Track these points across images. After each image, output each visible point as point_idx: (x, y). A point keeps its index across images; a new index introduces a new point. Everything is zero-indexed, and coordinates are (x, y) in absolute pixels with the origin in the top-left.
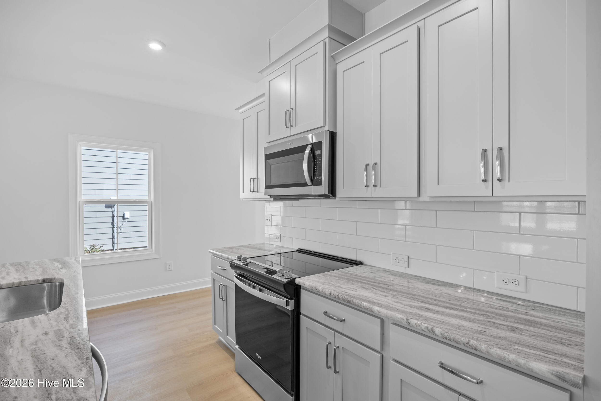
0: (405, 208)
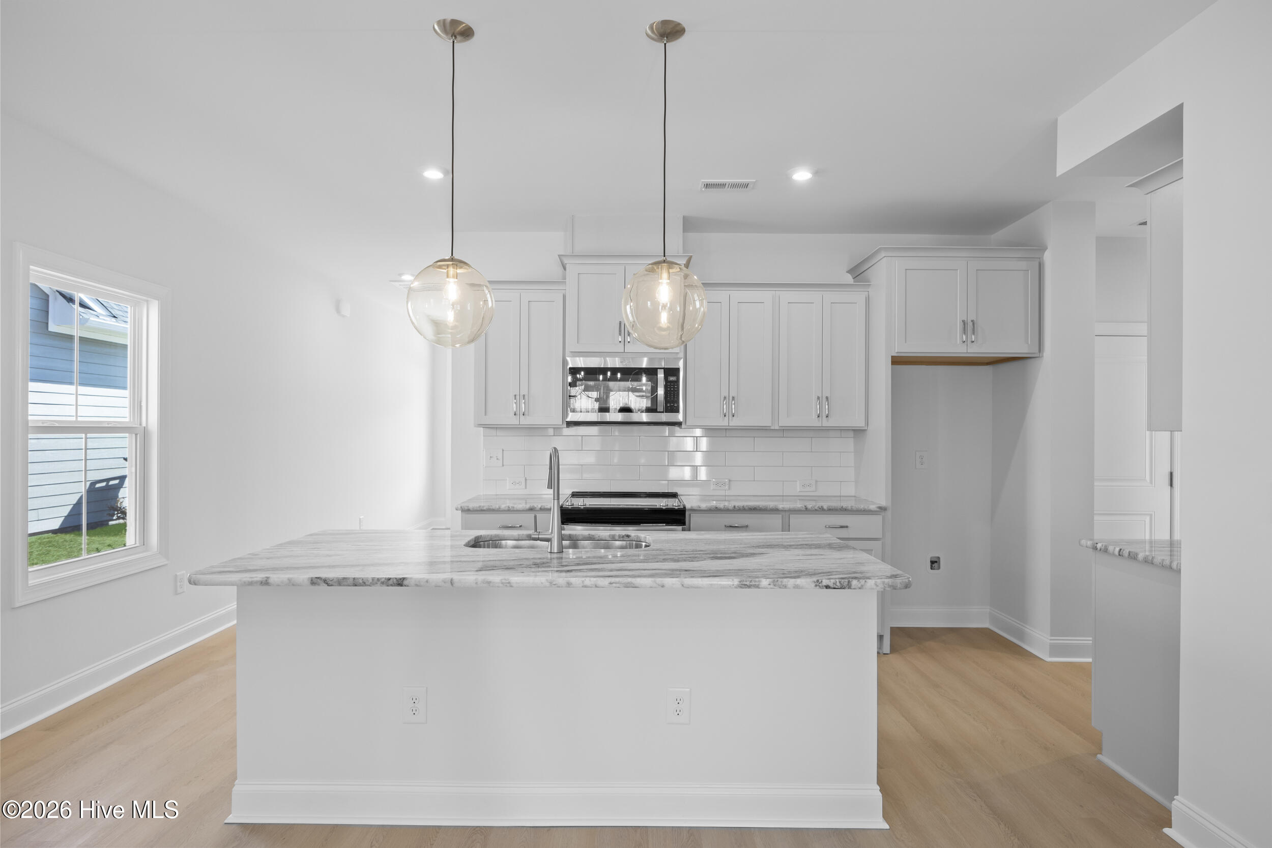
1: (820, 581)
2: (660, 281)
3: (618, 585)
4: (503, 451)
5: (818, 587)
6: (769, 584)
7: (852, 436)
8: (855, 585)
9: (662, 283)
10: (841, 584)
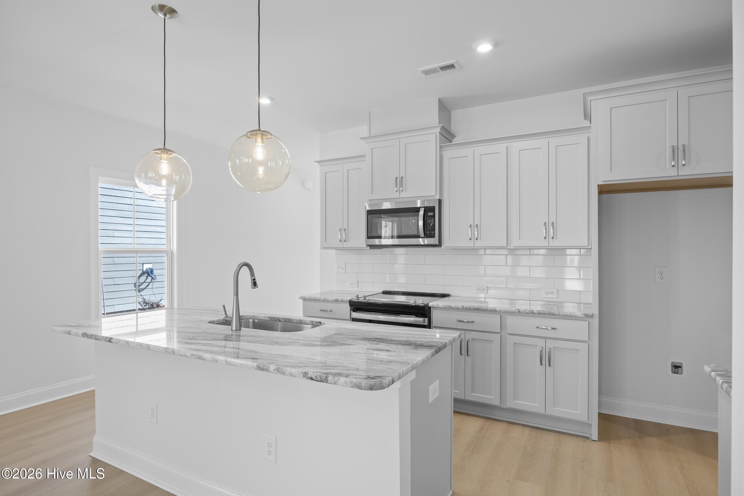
0: (484, 254)
1: (307, 373)
2: (256, 144)
3: (195, 357)
4: (346, 263)
5: (305, 378)
6: (274, 370)
8: (330, 380)
10: (320, 378)
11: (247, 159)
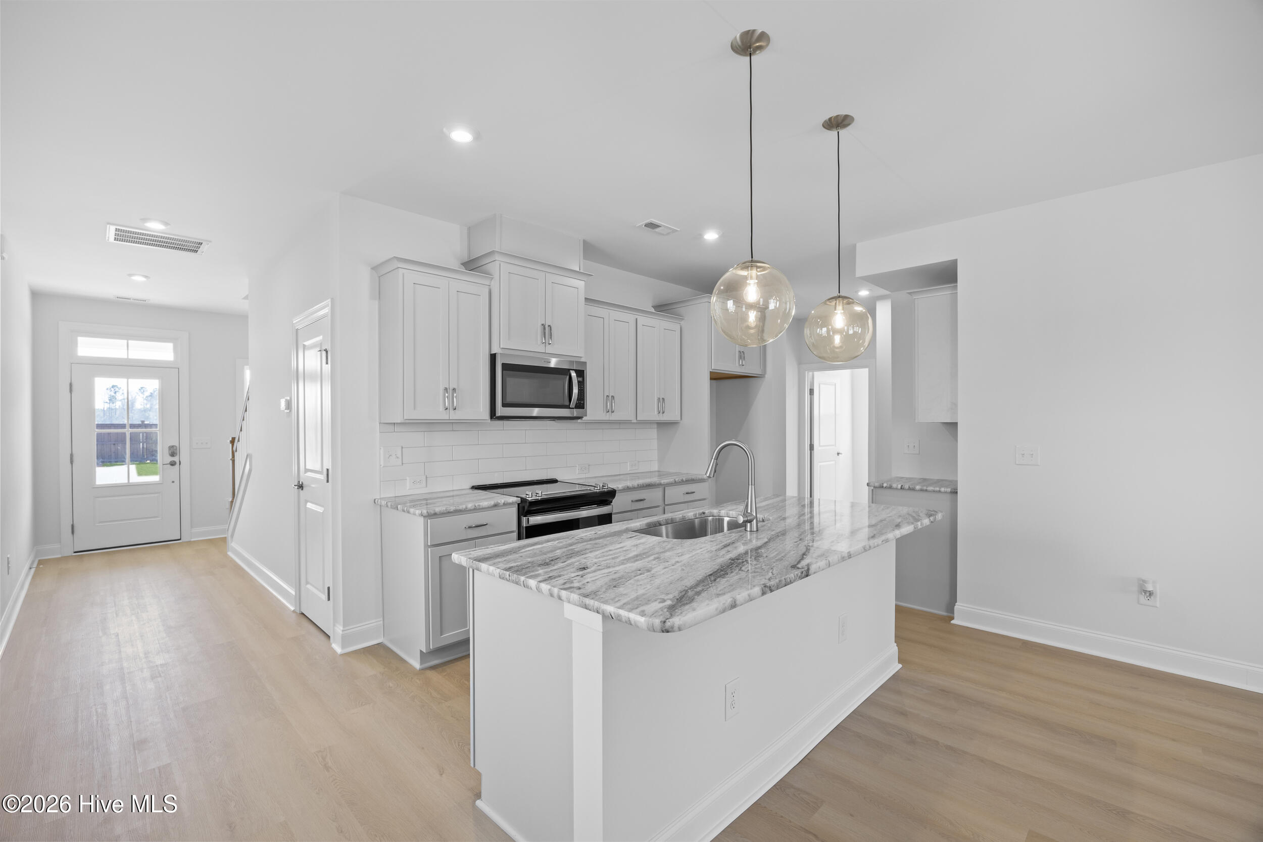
4: (402, 448)
7: (656, 427)
9: (837, 313)
11: (857, 328)
